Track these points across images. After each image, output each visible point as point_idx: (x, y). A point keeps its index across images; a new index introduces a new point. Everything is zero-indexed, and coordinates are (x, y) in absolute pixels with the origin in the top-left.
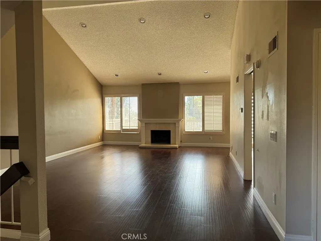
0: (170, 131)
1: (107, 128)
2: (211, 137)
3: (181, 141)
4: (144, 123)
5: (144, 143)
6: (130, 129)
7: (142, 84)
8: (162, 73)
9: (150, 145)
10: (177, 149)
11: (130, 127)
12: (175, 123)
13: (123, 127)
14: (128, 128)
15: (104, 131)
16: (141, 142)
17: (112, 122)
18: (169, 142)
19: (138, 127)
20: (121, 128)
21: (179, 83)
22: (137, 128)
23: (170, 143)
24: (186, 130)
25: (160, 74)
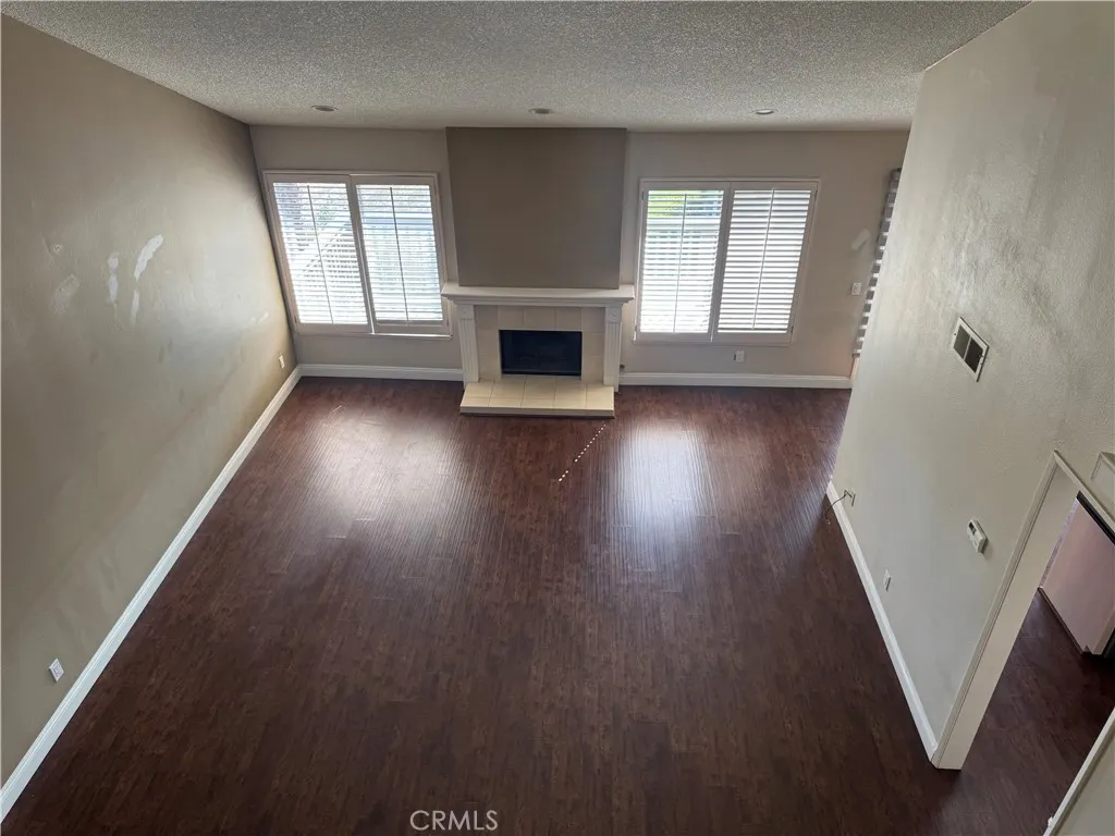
0: (580, 334)
2: (740, 354)
3: (622, 367)
4: (472, 307)
6: (408, 322)
7: (447, 128)
8: (554, 108)
12: (603, 309)
13: (377, 314)
14: (401, 316)
15: (297, 328)
19: (444, 315)
20: (368, 316)
21: (624, 130)
22: (438, 317)
24: (644, 329)
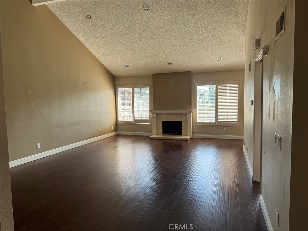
0: (181, 122)
1: (120, 119)
2: (225, 129)
3: (193, 133)
4: (155, 114)
5: (156, 134)
6: (141, 120)
7: (153, 74)
8: (172, 62)
9: (161, 136)
10: (188, 140)
11: (142, 118)
12: (187, 114)
13: (135, 118)
14: (140, 119)
15: (118, 122)
16: (152, 132)
17: (124, 113)
18: (180, 133)
19: (150, 117)
20: (133, 119)
21: (190, 72)
22: (148, 119)
23: (182, 135)
24: (198, 121)
25: (170, 64)
